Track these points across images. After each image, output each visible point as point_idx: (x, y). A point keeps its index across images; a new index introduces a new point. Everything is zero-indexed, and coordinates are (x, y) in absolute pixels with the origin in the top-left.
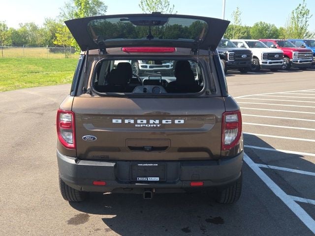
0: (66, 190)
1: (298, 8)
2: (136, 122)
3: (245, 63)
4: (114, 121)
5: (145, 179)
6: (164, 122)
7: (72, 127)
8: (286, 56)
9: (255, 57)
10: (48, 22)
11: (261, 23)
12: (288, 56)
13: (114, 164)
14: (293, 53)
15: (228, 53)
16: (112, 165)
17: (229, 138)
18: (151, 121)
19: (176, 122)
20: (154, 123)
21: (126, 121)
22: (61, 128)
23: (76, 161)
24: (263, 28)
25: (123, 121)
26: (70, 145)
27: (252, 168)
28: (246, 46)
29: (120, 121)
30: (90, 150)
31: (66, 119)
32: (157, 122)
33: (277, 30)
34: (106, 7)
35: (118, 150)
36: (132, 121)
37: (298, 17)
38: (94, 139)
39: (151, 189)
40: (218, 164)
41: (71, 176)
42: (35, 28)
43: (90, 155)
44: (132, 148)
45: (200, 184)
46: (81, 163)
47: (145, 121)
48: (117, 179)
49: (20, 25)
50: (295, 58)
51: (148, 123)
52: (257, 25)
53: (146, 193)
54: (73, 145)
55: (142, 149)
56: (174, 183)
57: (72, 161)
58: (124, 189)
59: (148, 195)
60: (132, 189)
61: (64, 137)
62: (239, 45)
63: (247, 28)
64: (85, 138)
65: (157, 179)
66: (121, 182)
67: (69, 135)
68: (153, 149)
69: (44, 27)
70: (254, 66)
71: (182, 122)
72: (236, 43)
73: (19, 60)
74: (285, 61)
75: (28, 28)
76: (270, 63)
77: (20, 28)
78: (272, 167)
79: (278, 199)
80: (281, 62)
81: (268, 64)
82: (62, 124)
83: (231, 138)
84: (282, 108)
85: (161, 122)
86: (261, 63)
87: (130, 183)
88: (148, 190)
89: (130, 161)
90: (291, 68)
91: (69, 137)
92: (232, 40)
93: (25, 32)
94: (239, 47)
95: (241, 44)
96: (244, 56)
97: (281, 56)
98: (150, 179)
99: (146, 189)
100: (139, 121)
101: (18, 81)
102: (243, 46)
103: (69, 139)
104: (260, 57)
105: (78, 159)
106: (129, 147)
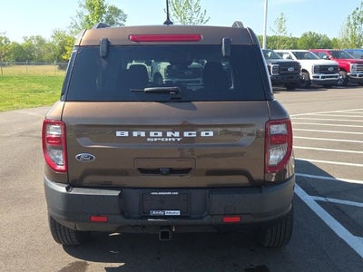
0: (57, 230)
1: (355, 12)
2: (148, 135)
3: (292, 78)
4: (118, 134)
5: (161, 213)
6: (186, 134)
7: (62, 143)
8: (342, 69)
9: (304, 71)
10: (57, 35)
11: (310, 33)
12: (345, 69)
13: (119, 192)
14: (351, 65)
15: (272, 66)
16: (116, 193)
17: (275, 156)
18: (169, 134)
19: (203, 134)
20: (172, 137)
21: (135, 134)
22: (48, 145)
23: (67, 189)
24: (313, 39)
25: (131, 134)
26: (59, 167)
27: (306, 202)
28: (294, 57)
29: (126, 134)
30: (86, 173)
31: (54, 132)
32: (177, 134)
33: (329, 42)
34: (125, 16)
35: (125, 173)
36: (143, 134)
37: (355, 24)
38: (92, 158)
39: (169, 227)
40: (261, 192)
41: (61, 209)
42: (41, 42)
43: (87, 180)
44: (144, 171)
45: (237, 219)
46: (74, 191)
47: (160, 134)
48: (122, 213)
49: (25, 38)
50: (353, 71)
51: (164, 135)
52: (305, 35)
53: (162, 233)
54: (63, 168)
55: (157, 172)
56: (202, 218)
57: (62, 189)
58: (133, 226)
59: (165, 235)
60: (144, 227)
61: (53, 157)
62: (285, 57)
63: (294, 39)
64: (79, 157)
65: (178, 213)
66: (128, 218)
67: (58, 154)
68: (172, 171)
69: (51, 40)
70: (303, 81)
71: (211, 134)
72: (281, 54)
73: (21, 78)
74: (340, 75)
75: (34, 43)
76: (323, 77)
77: (24, 42)
78: (331, 200)
79: (342, 241)
80: (336, 77)
81: (320, 79)
82: (49, 139)
83: (278, 157)
84: (341, 129)
85: (181, 135)
86: (311, 78)
87: (141, 218)
88: (165, 228)
89: (141, 188)
90: (348, 83)
91: (58, 157)
92: (275, 51)
93: (31, 46)
94: (285, 59)
95: (287, 55)
96: (291, 69)
97: (336, 69)
98: (168, 213)
99: (162, 226)
100: (152, 134)
101: (19, 101)
102: (290, 58)
103: (58, 160)
104: (310, 70)
105: (71, 185)
106: (139, 169)
